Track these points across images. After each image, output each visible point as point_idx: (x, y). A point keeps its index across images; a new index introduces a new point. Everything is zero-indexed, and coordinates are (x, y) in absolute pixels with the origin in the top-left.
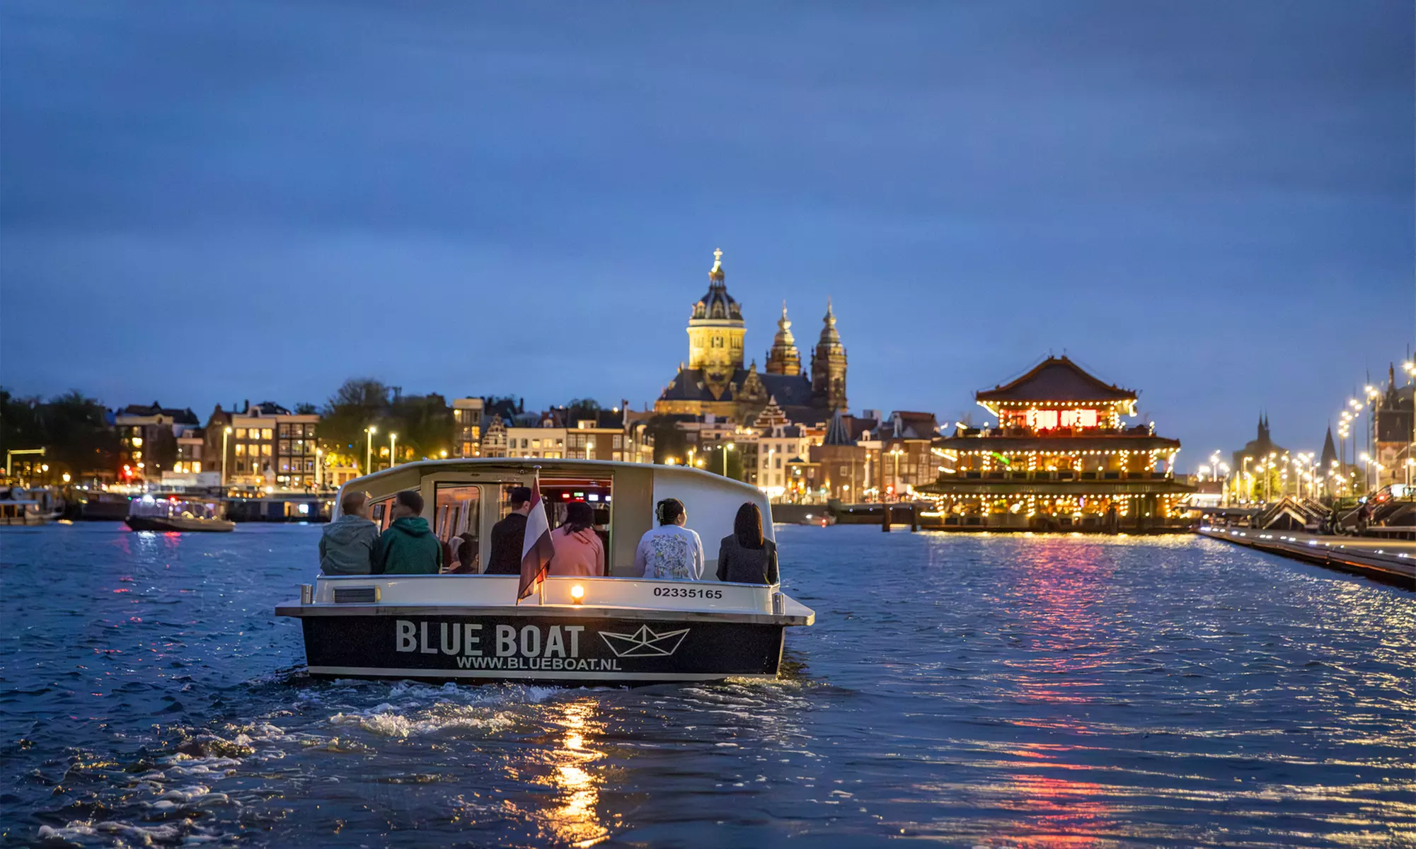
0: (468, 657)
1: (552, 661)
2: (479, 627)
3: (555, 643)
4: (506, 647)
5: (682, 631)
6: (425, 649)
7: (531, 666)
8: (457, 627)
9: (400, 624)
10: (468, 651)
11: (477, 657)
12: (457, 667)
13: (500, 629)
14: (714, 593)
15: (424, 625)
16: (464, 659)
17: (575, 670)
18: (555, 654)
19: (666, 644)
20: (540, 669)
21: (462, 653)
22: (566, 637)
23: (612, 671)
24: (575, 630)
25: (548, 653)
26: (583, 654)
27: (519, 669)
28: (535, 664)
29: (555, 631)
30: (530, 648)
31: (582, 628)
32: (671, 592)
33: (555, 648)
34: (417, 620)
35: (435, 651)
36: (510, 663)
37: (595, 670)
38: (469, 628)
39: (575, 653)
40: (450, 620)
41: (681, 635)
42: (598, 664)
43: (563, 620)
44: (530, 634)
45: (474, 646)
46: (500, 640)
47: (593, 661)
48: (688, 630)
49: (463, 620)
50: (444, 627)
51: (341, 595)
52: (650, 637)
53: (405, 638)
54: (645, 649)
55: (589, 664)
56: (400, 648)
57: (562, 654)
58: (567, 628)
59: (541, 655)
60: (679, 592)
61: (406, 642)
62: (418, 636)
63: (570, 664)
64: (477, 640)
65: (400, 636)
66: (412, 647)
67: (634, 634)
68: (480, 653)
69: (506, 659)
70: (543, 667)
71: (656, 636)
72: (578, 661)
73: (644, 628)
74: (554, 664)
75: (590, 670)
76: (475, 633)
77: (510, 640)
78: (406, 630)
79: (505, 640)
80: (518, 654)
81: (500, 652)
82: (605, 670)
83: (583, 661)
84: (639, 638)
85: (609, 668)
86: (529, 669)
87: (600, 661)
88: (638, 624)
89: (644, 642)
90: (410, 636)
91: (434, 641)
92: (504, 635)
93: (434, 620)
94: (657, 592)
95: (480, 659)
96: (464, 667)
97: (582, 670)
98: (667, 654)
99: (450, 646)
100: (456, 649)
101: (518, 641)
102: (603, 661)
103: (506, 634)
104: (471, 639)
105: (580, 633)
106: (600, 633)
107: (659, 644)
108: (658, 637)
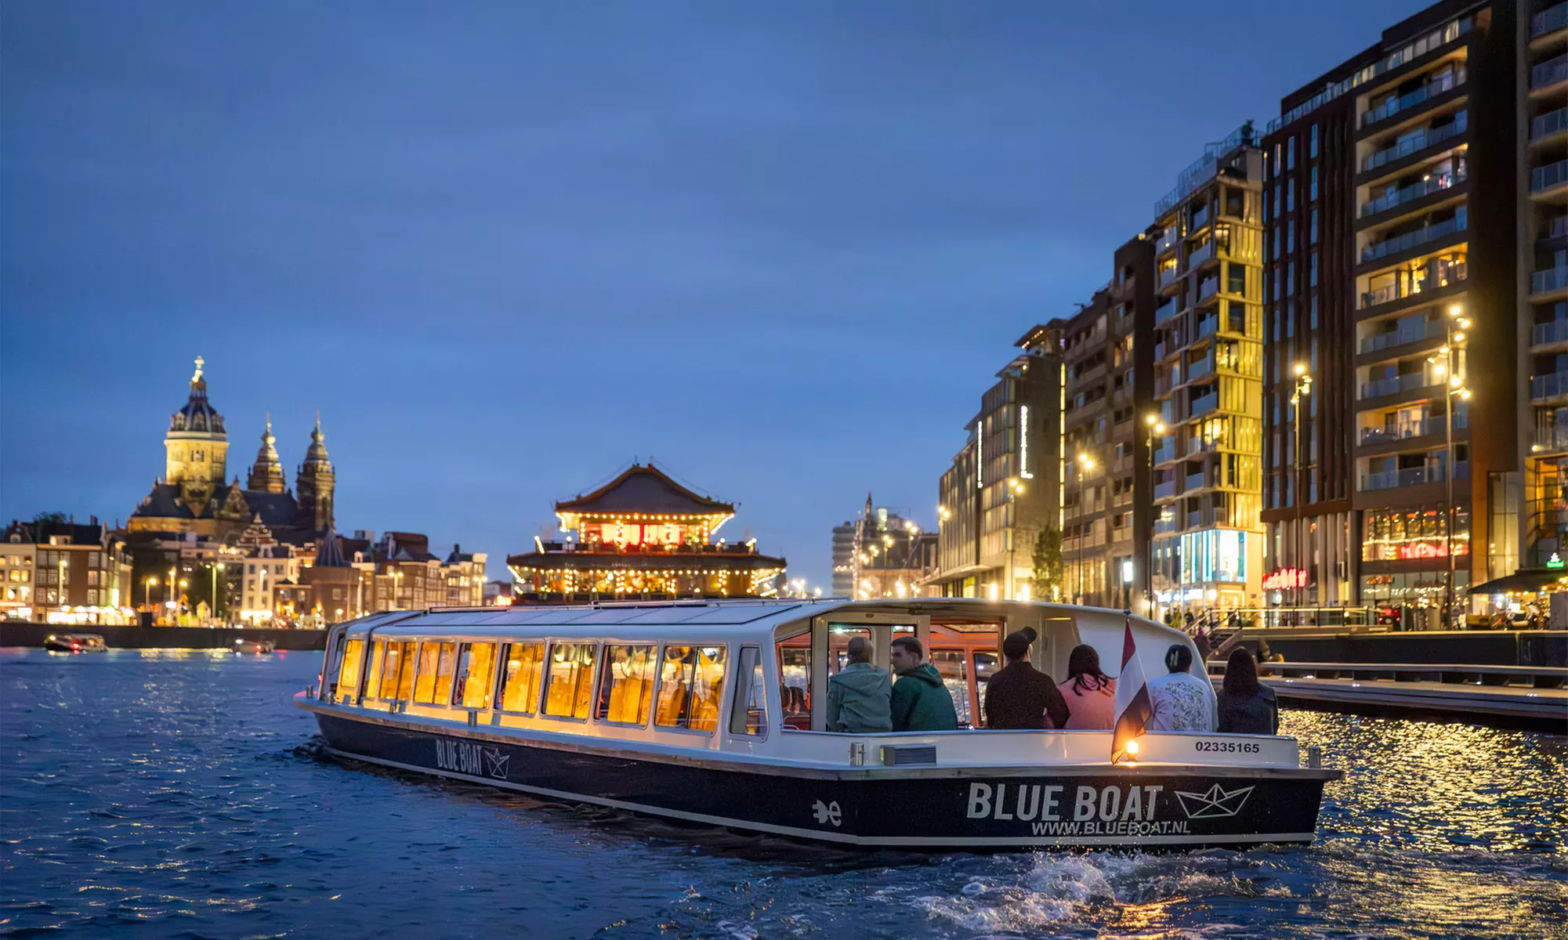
0: (1044, 823)
1: (1127, 826)
2: (1060, 789)
3: (1133, 805)
4: (1084, 811)
5: (1247, 789)
6: (999, 815)
7: (1107, 832)
8: (1036, 789)
9: (974, 788)
10: (1046, 816)
11: (1053, 823)
12: (1031, 834)
13: (1081, 790)
14: (1251, 747)
15: (1001, 788)
16: (1040, 825)
17: (1148, 834)
18: (1132, 817)
19: (1232, 804)
20: (1116, 834)
21: (1038, 819)
22: (1145, 797)
23: (1182, 834)
24: (1153, 790)
25: (1125, 817)
26: (1160, 815)
27: (1094, 835)
28: (1111, 829)
29: (1135, 792)
30: (1109, 812)
31: (1161, 788)
32: (1212, 747)
33: (1132, 810)
34: (993, 783)
35: (1009, 817)
36: (1086, 828)
37: (1167, 834)
38: (1049, 790)
39: (1150, 816)
40: (1030, 782)
41: (1245, 794)
42: (1170, 827)
43: (1145, 779)
44: (1111, 795)
45: (1052, 811)
46: (1079, 802)
47: (1165, 823)
48: (1250, 788)
49: (1044, 781)
50: (1023, 788)
52: (1220, 796)
53: (979, 804)
54: (1215, 810)
55: (1162, 826)
56: (971, 813)
57: (1138, 817)
58: (1147, 789)
59: (1118, 820)
60: (1221, 747)
61: (979, 807)
62: (993, 801)
63: (1144, 828)
64: (1056, 803)
65: (973, 800)
66: (985, 813)
67: (1205, 793)
68: (1057, 818)
69: (1083, 823)
70: (1119, 832)
71: (1225, 794)
72: (1152, 823)
74: (1130, 827)
75: (1162, 834)
76: (1055, 796)
77: (1089, 803)
78: (981, 793)
79: (1085, 803)
80: (1096, 818)
81: (1078, 816)
82: (1177, 833)
83: (1157, 823)
84: (1210, 798)
85: (1180, 831)
86: (1105, 835)
87: (1172, 824)
88: (1212, 781)
89: (1215, 802)
90: (984, 801)
91: (1010, 805)
92: (1084, 798)
93: (1012, 783)
94: (1199, 746)
95: (1056, 824)
96: (1039, 834)
97: (1155, 833)
98: (1231, 814)
99: (1027, 811)
100: (1033, 814)
101: (1097, 804)
102: (1175, 823)
103: (1086, 796)
104: (1049, 803)
105: (1157, 793)
106: (1176, 792)
107: (1226, 804)
108: (1227, 796)
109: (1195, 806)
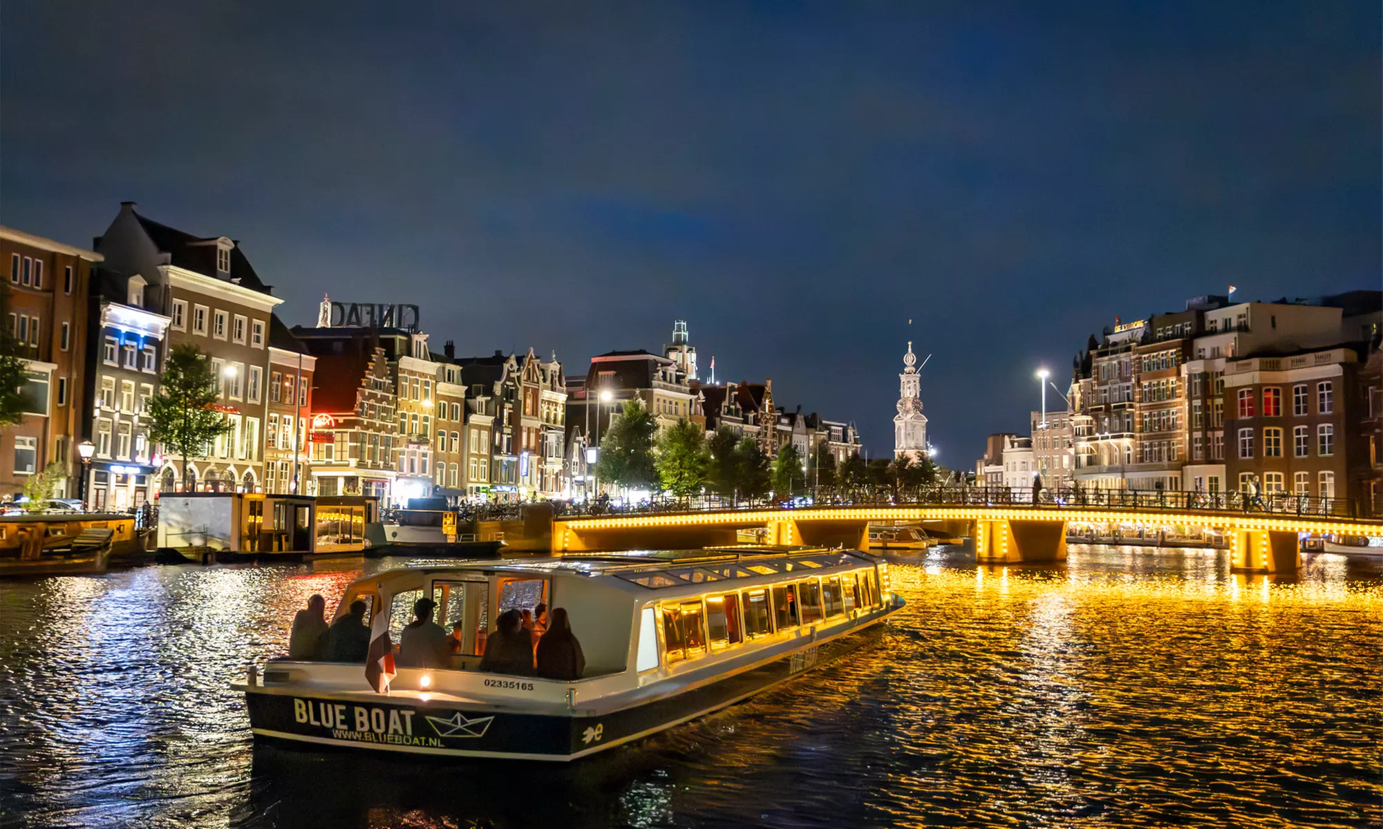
0: (339, 730)
1: (394, 737)
2: (343, 708)
3: (395, 723)
4: (362, 724)
5: (488, 719)
6: (312, 721)
7: (381, 740)
8: (329, 706)
9: (297, 703)
10: (339, 725)
11: (345, 731)
12: (333, 738)
13: (357, 710)
15: (311, 704)
16: (337, 731)
17: (411, 745)
18: (396, 731)
19: (477, 728)
20: (387, 743)
21: (335, 727)
22: (402, 718)
23: (438, 747)
24: (408, 714)
25: (391, 731)
26: (416, 732)
27: (372, 742)
29: (394, 714)
30: (378, 726)
31: (414, 713)
33: (395, 727)
34: (306, 700)
35: (317, 724)
36: (366, 736)
37: (425, 746)
38: (338, 708)
39: (409, 732)
40: (326, 702)
41: (487, 722)
42: (427, 741)
43: (399, 706)
44: (378, 715)
45: (342, 722)
46: (358, 719)
47: (423, 738)
48: (493, 718)
49: (334, 702)
50: (323, 706)
52: (463, 722)
53: (301, 714)
54: (461, 732)
55: (420, 741)
56: (298, 719)
57: (401, 732)
58: (402, 712)
59: (387, 732)
61: (301, 716)
62: (307, 712)
63: (407, 741)
64: (343, 717)
65: (297, 711)
66: (304, 720)
67: (450, 719)
68: (346, 727)
69: (363, 733)
70: (389, 741)
71: (468, 721)
72: (412, 738)
73: (459, 715)
74: (396, 739)
75: (422, 746)
76: (341, 712)
77: (365, 719)
78: (300, 706)
79: (362, 719)
80: (371, 730)
81: (358, 728)
82: (433, 746)
83: (416, 738)
84: (456, 722)
85: (435, 745)
86: (379, 742)
87: (428, 739)
88: (455, 712)
89: (460, 726)
90: (303, 712)
91: (317, 717)
93: (316, 702)
95: (347, 732)
96: (338, 738)
97: (416, 745)
98: (478, 736)
99: (327, 721)
100: (330, 725)
101: (369, 719)
102: (430, 740)
103: (361, 714)
104: (339, 717)
105: (412, 717)
107: (471, 727)
108: (471, 722)
109: (444, 728)
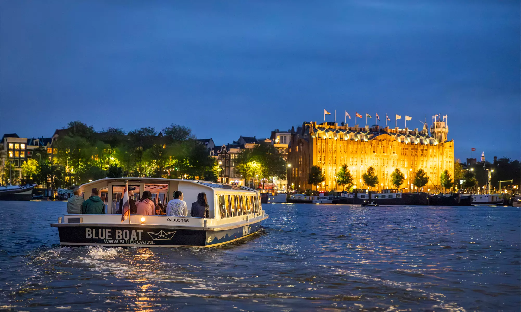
0: (107, 240)
1: (133, 241)
2: (111, 230)
3: (134, 236)
4: (119, 237)
5: (174, 232)
6: (94, 237)
7: (127, 243)
8: (104, 230)
9: (87, 229)
10: (107, 238)
11: (110, 240)
12: (104, 243)
13: (117, 231)
14: (186, 220)
15: (94, 230)
16: (106, 240)
17: (140, 244)
18: (134, 239)
19: (169, 236)
20: (130, 244)
21: (105, 239)
22: (137, 234)
23: (152, 244)
24: (140, 232)
25: (132, 239)
26: (143, 239)
27: (123, 244)
28: (128, 242)
29: (134, 232)
30: (126, 237)
31: (142, 231)
32: (173, 220)
33: (134, 237)
34: (92, 228)
35: (97, 238)
36: (120, 242)
37: (147, 244)
38: (107, 230)
39: (140, 239)
40: (102, 228)
41: (173, 234)
43: (136, 228)
44: (126, 233)
45: (109, 236)
46: (117, 235)
47: (146, 241)
48: (176, 232)
49: (106, 228)
50: (100, 230)
51: (70, 220)
52: (163, 234)
53: (89, 234)
54: (162, 238)
55: (145, 242)
56: (87, 237)
57: (136, 239)
58: (137, 231)
59: (130, 239)
60: (175, 220)
61: (89, 235)
62: (92, 233)
63: (139, 242)
64: (110, 234)
65: (87, 233)
66: (91, 237)
67: (158, 233)
68: (111, 238)
69: (119, 240)
70: (130, 243)
72: (141, 241)
73: (162, 231)
74: (134, 242)
75: (145, 244)
76: (109, 232)
77: (120, 234)
78: (89, 231)
79: (119, 234)
80: (123, 239)
81: (117, 238)
82: (150, 244)
83: (143, 241)
84: (160, 234)
85: (151, 243)
86: (126, 244)
87: (148, 241)
88: (160, 230)
89: (162, 235)
90: (90, 233)
91: (97, 234)
92: (118, 233)
93: (97, 228)
94: (168, 220)
95: (111, 240)
96: (106, 243)
97: (143, 244)
98: (169, 239)
99: (102, 236)
100: (104, 237)
101: (122, 234)
102: (149, 241)
103: (119, 233)
104: (108, 234)
105: (141, 232)
106: (148, 232)
107: (166, 236)
108: (166, 234)
109: (155, 236)
